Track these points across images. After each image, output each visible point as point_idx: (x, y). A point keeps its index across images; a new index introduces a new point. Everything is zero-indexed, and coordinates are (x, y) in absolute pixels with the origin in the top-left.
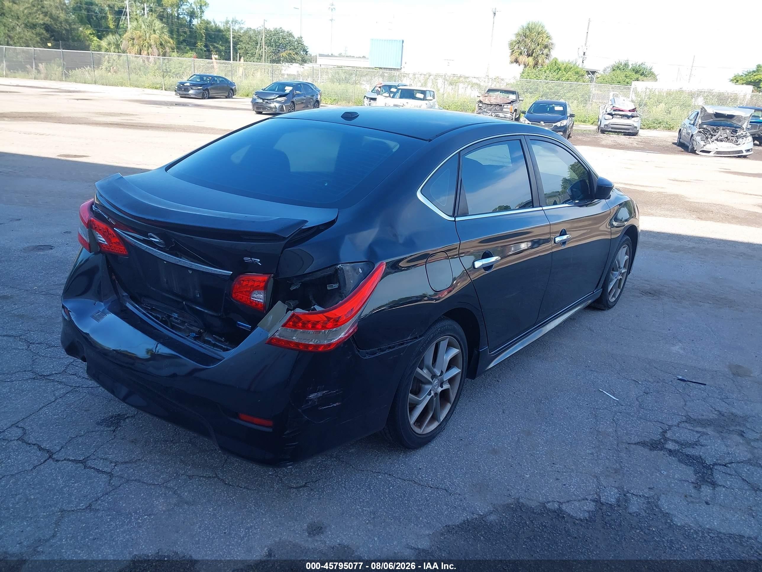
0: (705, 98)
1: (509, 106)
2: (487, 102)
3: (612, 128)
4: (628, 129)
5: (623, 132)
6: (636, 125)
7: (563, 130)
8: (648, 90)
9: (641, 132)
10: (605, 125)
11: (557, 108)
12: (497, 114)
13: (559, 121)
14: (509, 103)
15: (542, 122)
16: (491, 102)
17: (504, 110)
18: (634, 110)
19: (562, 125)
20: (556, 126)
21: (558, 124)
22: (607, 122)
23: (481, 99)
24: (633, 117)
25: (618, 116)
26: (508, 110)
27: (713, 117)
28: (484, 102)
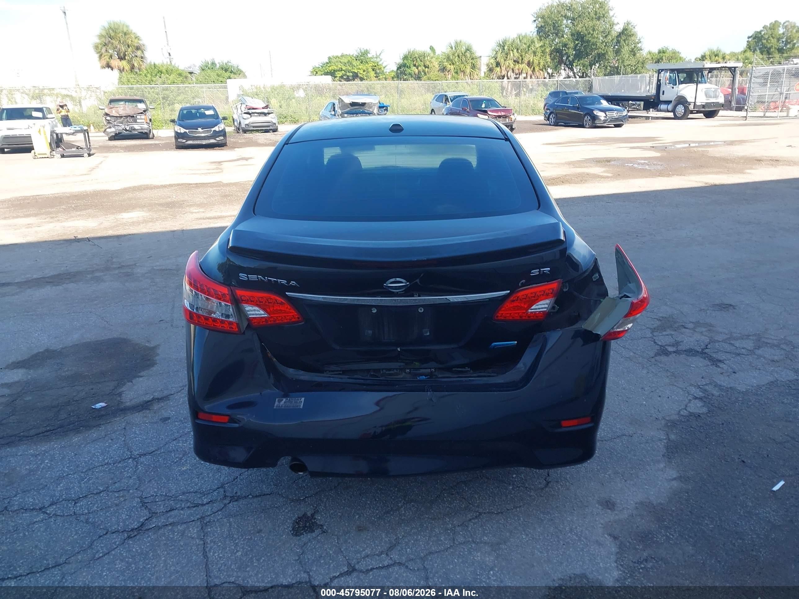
0: (305, 90)
1: (143, 117)
2: (114, 113)
3: (253, 127)
4: (269, 126)
5: (261, 130)
6: (274, 121)
7: (223, 133)
8: (253, 87)
9: (281, 128)
10: (246, 125)
11: (208, 113)
12: (131, 126)
13: (216, 126)
14: (141, 113)
15: (200, 130)
16: (120, 113)
17: (138, 121)
18: (267, 107)
19: (221, 129)
20: (215, 131)
21: (216, 129)
22: (247, 122)
23: (107, 111)
24: (269, 114)
25: (256, 114)
26: (143, 121)
27: (350, 106)
28: (111, 114)
